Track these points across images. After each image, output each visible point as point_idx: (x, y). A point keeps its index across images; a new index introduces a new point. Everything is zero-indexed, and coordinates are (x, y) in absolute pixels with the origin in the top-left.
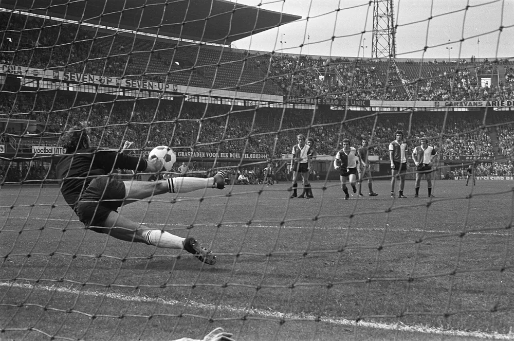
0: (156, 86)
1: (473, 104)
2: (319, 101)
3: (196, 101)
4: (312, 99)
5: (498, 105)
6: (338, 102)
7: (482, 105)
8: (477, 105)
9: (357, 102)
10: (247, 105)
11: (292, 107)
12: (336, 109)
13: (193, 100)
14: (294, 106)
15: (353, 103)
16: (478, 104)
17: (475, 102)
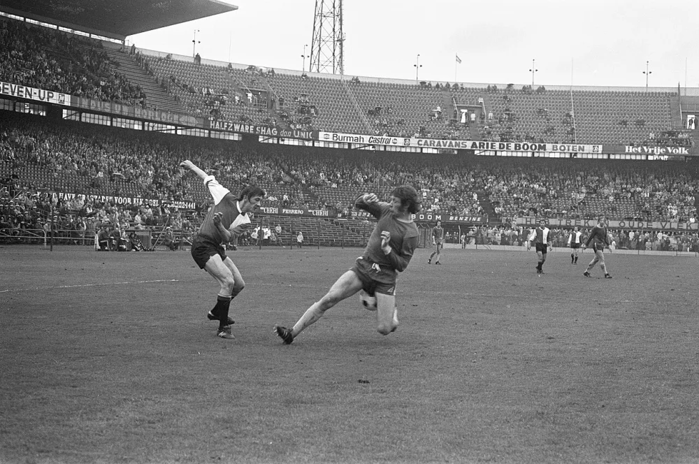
0: (35, 93)
1: (454, 145)
2: (251, 129)
3: (78, 119)
4: (242, 126)
5: (487, 147)
6: (276, 132)
7: (466, 146)
8: (459, 146)
9: (302, 134)
10: (146, 129)
11: (206, 135)
12: (266, 141)
13: (73, 118)
14: (210, 133)
15: (297, 135)
16: (461, 145)
17: (458, 141)
